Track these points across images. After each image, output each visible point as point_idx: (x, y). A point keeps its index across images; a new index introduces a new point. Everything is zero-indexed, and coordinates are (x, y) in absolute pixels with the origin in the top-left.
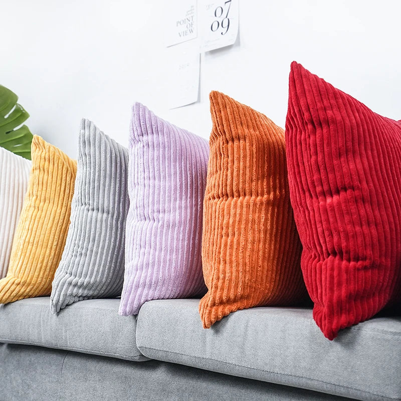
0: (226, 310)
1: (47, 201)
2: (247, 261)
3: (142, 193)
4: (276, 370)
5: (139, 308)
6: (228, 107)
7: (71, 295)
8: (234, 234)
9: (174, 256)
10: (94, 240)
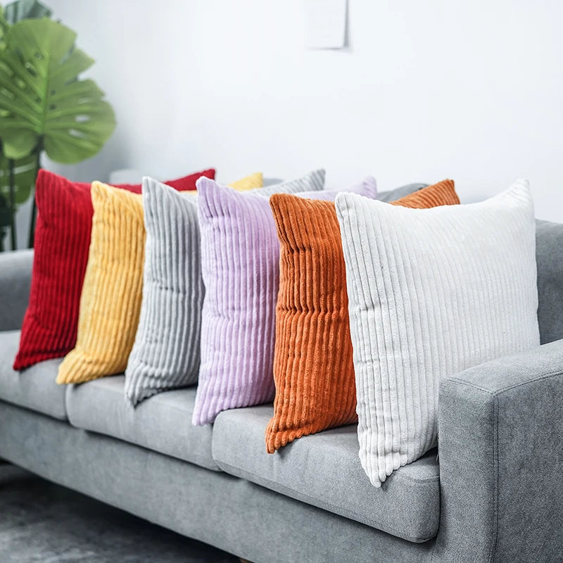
0: (290, 435)
1: (116, 262)
2: (312, 385)
3: (214, 284)
4: (330, 502)
5: (214, 417)
6: (290, 214)
7: (148, 387)
8: (300, 355)
9: (252, 361)
10: (170, 325)
